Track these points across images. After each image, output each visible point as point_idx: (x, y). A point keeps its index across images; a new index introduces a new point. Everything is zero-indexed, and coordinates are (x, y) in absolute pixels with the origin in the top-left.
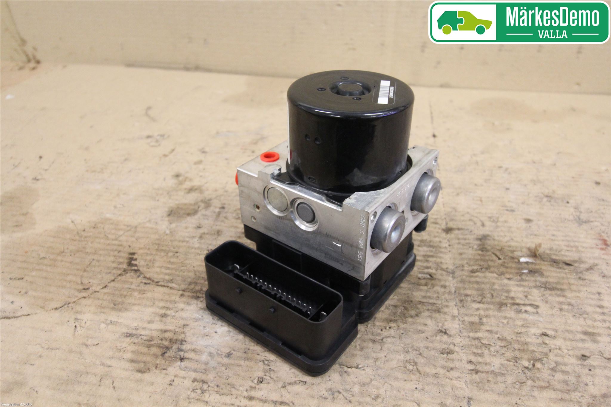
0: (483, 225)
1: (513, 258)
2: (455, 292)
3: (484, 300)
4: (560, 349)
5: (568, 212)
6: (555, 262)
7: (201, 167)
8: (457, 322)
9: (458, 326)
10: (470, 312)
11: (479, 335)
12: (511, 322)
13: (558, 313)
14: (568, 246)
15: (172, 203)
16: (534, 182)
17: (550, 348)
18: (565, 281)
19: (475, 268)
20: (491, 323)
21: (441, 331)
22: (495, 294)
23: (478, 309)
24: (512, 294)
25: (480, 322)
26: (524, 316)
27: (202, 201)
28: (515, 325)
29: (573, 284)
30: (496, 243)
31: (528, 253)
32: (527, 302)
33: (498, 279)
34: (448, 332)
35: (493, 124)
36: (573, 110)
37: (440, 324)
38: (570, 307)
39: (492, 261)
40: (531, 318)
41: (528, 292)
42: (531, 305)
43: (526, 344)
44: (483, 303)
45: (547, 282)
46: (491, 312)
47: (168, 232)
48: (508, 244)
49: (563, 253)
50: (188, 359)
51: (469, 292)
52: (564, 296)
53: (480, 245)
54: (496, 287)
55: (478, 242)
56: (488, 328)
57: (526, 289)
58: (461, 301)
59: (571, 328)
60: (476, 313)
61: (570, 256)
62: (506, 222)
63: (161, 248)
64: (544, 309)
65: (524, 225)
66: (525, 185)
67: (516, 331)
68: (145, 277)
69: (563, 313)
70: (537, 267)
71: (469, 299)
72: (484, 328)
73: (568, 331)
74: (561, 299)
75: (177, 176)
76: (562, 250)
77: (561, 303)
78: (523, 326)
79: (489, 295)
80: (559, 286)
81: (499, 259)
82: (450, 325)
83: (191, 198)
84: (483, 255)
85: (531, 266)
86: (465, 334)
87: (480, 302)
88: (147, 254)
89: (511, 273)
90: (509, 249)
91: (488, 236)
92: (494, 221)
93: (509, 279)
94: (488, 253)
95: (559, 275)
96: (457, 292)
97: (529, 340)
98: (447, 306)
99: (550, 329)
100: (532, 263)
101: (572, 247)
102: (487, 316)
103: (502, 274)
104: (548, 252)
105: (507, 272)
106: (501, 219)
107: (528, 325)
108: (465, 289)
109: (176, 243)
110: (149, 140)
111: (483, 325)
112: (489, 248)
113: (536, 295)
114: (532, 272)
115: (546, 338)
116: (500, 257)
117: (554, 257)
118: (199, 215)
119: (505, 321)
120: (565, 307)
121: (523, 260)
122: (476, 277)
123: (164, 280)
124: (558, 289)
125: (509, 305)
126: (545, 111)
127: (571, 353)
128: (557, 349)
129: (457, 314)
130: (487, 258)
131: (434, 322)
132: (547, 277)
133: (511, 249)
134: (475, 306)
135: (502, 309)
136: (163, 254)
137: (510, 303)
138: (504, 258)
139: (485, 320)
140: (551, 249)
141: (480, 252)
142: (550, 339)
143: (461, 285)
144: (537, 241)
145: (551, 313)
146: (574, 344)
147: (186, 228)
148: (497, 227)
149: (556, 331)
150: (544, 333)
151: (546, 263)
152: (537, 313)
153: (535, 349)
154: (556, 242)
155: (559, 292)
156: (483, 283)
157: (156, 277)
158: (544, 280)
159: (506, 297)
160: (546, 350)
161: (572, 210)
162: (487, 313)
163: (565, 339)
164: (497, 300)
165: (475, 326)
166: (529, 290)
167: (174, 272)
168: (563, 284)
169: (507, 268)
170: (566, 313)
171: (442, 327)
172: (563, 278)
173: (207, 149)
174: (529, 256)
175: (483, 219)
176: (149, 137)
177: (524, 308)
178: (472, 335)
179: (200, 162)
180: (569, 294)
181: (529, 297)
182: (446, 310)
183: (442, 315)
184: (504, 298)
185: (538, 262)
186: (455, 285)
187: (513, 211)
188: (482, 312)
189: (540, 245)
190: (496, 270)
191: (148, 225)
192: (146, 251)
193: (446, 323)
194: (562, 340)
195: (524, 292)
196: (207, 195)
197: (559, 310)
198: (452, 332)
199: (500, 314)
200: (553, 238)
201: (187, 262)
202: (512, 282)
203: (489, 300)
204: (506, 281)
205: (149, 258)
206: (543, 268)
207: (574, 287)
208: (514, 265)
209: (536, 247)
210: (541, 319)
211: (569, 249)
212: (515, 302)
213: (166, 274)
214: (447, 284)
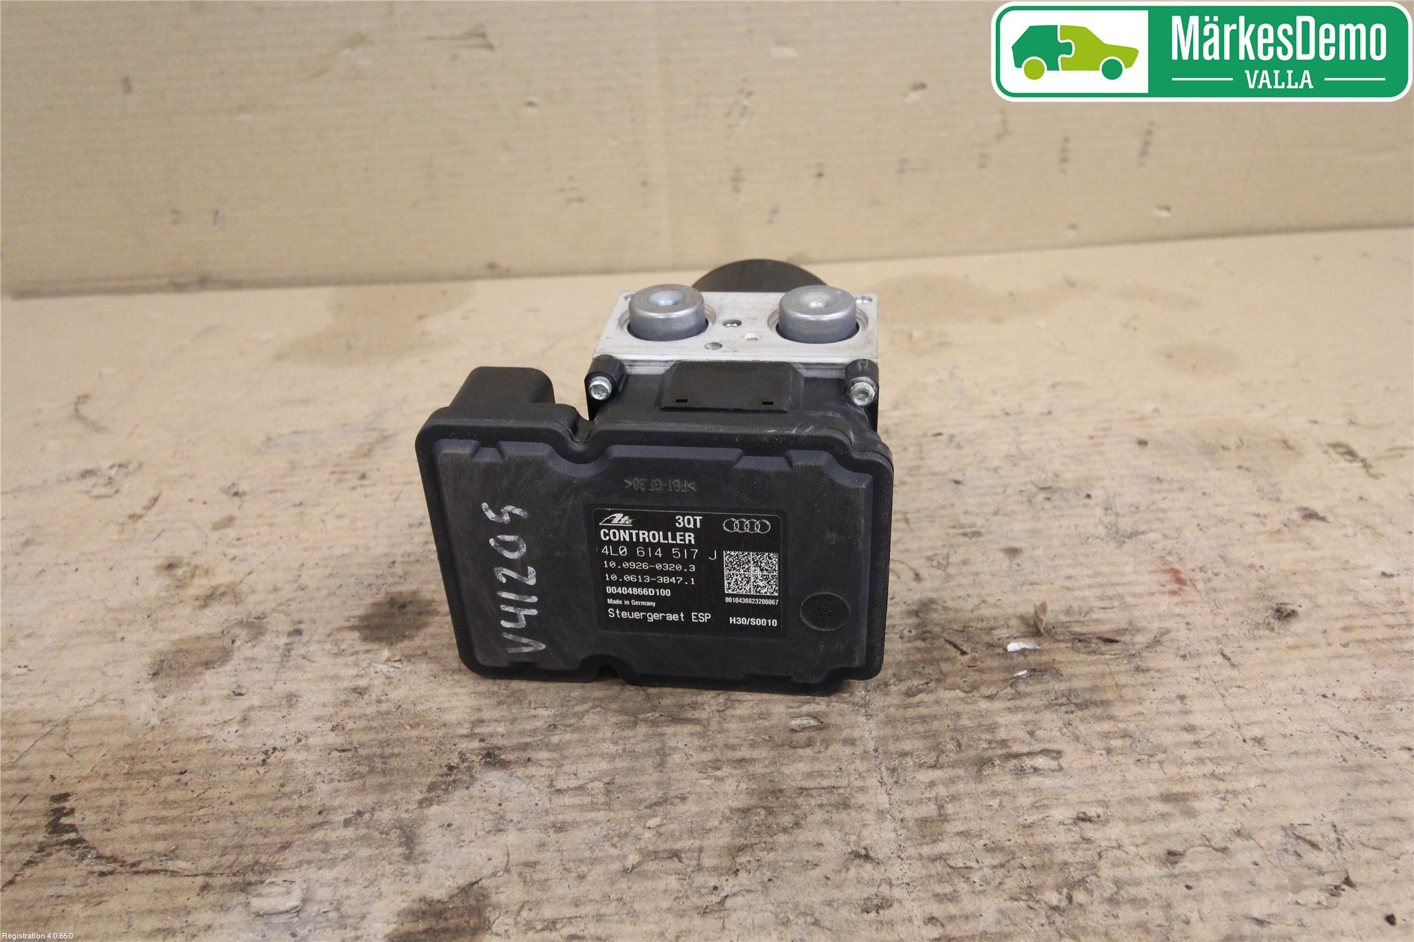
0: (917, 577)
1: (990, 646)
2: (876, 750)
3: (943, 759)
4: (1120, 847)
5: (1092, 520)
6: (1080, 640)
7: (231, 533)
8: (889, 824)
9: (893, 835)
10: (916, 794)
11: (943, 847)
12: (1006, 801)
13: (1104, 760)
14: (1101, 598)
15: (161, 642)
16: (1013, 460)
17: (1098, 850)
18: (1109, 681)
19: (915, 682)
20: (965, 813)
21: (857, 855)
22: (964, 741)
23: (932, 784)
24: (1002, 734)
25: (940, 815)
26: (1034, 781)
27: (242, 624)
28: (1016, 809)
29: (1125, 686)
30: (951, 615)
31: (1023, 628)
32: (1037, 747)
33: (967, 703)
34: (872, 854)
35: (910, 336)
36: (1072, 284)
37: (853, 838)
38: (1128, 741)
39: (948, 659)
40: (1047, 783)
41: (1034, 723)
42: (1045, 752)
43: (1047, 849)
44: (942, 767)
45: (1070, 690)
46: (961, 787)
47: (155, 720)
48: (976, 613)
49: (1094, 616)
51: (907, 746)
52: (1110, 718)
53: (917, 626)
54: (964, 721)
55: (913, 620)
56: (961, 827)
57: (1029, 717)
58: (893, 771)
59: (1135, 793)
60: (927, 795)
61: (1110, 620)
62: (965, 562)
63: (138, 768)
64: (1073, 757)
65: (1004, 562)
66: (995, 470)
67: (1021, 821)
68: (99, 857)
69: (1115, 759)
70: (1045, 658)
71: (909, 761)
72: (950, 828)
73: (1130, 800)
74: (1106, 726)
75: (171, 566)
76: (1091, 610)
77: (1106, 736)
78: (1035, 806)
79: (951, 746)
80: (1096, 697)
81: (963, 653)
82: (876, 837)
83: (213, 619)
84: (927, 650)
85: (1032, 659)
86: (912, 851)
87: (933, 767)
88: (101, 790)
89: (992, 683)
90: (980, 625)
91: (932, 601)
92: (939, 566)
93: (990, 698)
94: (937, 643)
95: (1093, 669)
96: (880, 750)
97: (1050, 839)
98: (862, 789)
99: (1093, 802)
100: (1035, 650)
101: (1110, 598)
102: (954, 798)
103: (975, 687)
104: (1063, 618)
105: (983, 683)
106: (953, 559)
107: (1045, 802)
108: (898, 739)
109: (179, 748)
110: (90, 481)
111: (948, 821)
112: (937, 629)
113: (1051, 726)
114: (1037, 672)
115: (1088, 825)
116: (964, 649)
117: (1077, 629)
118: (237, 658)
119: (995, 803)
120: (1116, 743)
121: (1013, 646)
122: (918, 704)
123: (152, 855)
124: (1095, 704)
125: (997, 762)
126: (1011, 294)
127: (1143, 851)
128: (1113, 847)
129: (888, 806)
130: (936, 654)
131: (838, 835)
132: (1071, 677)
133: (985, 625)
134: (926, 776)
135: (985, 773)
136: (144, 783)
137: (999, 757)
138: (974, 650)
139: (950, 809)
140: (1068, 612)
141: (919, 644)
142: (1096, 826)
143: (888, 731)
144: (1037, 597)
145: (1089, 763)
146: (1148, 828)
147: (204, 702)
148: (948, 577)
149: (1105, 804)
150: (1082, 815)
151: (1063, 645)
152: (1061, 769)
153: (1066, 856)
154: (1078, 594)
155: (1099, 711)
156: (935, 717)
157: (131, 852)
158: (1063, 686)
159: (990, 742)
160: (1091, 854)
161: (1099, 512)
162: (953, 789)
163: (1127, 821)
164: (972, 753)
165: (929, 828)
166: (1036, 717)
167: (178, 827)
168: (1104, 690)
169: (982, 671)
170: (1120, 758)
171: (857, 843)
172: (1103, 676)
173: (243, 486)
174: (1024, 636)
175: (916, 564)
176: (86, 474)
177: (1028, 762)
178: (926, 850)
179: (229, 521)
180: (1119, 711)
181: (1039, 733)
182: (861, 799)
183: (853, 813)
184: (985, 746)
185: (1046, 645)
186: (874, 733)
187: (978, 534)
188: (942, 790)
189: (1043, 608)
190: (959, 681)
191: (99, 710)
192: (96, 784)
193: (865, 833)
194: (1121, 825)
195: (1026, 723)
196: (252, 605)
197: (1104, 752)
198: (881, 853)
199: (981, 788)
200: (1068, 584)
201: (210, 793)
202: (997, 705)
203: (953, 756)
204: (984, 705)
205: (106, 801)
206: (1058, 657)
207: (1128, 693)
208: (995, 663)
209: (1036, 613)
210: (1070, 783)
211: (1106, 604)
212: (1010, 751)
213: (157, 838)
214: (856, 733)
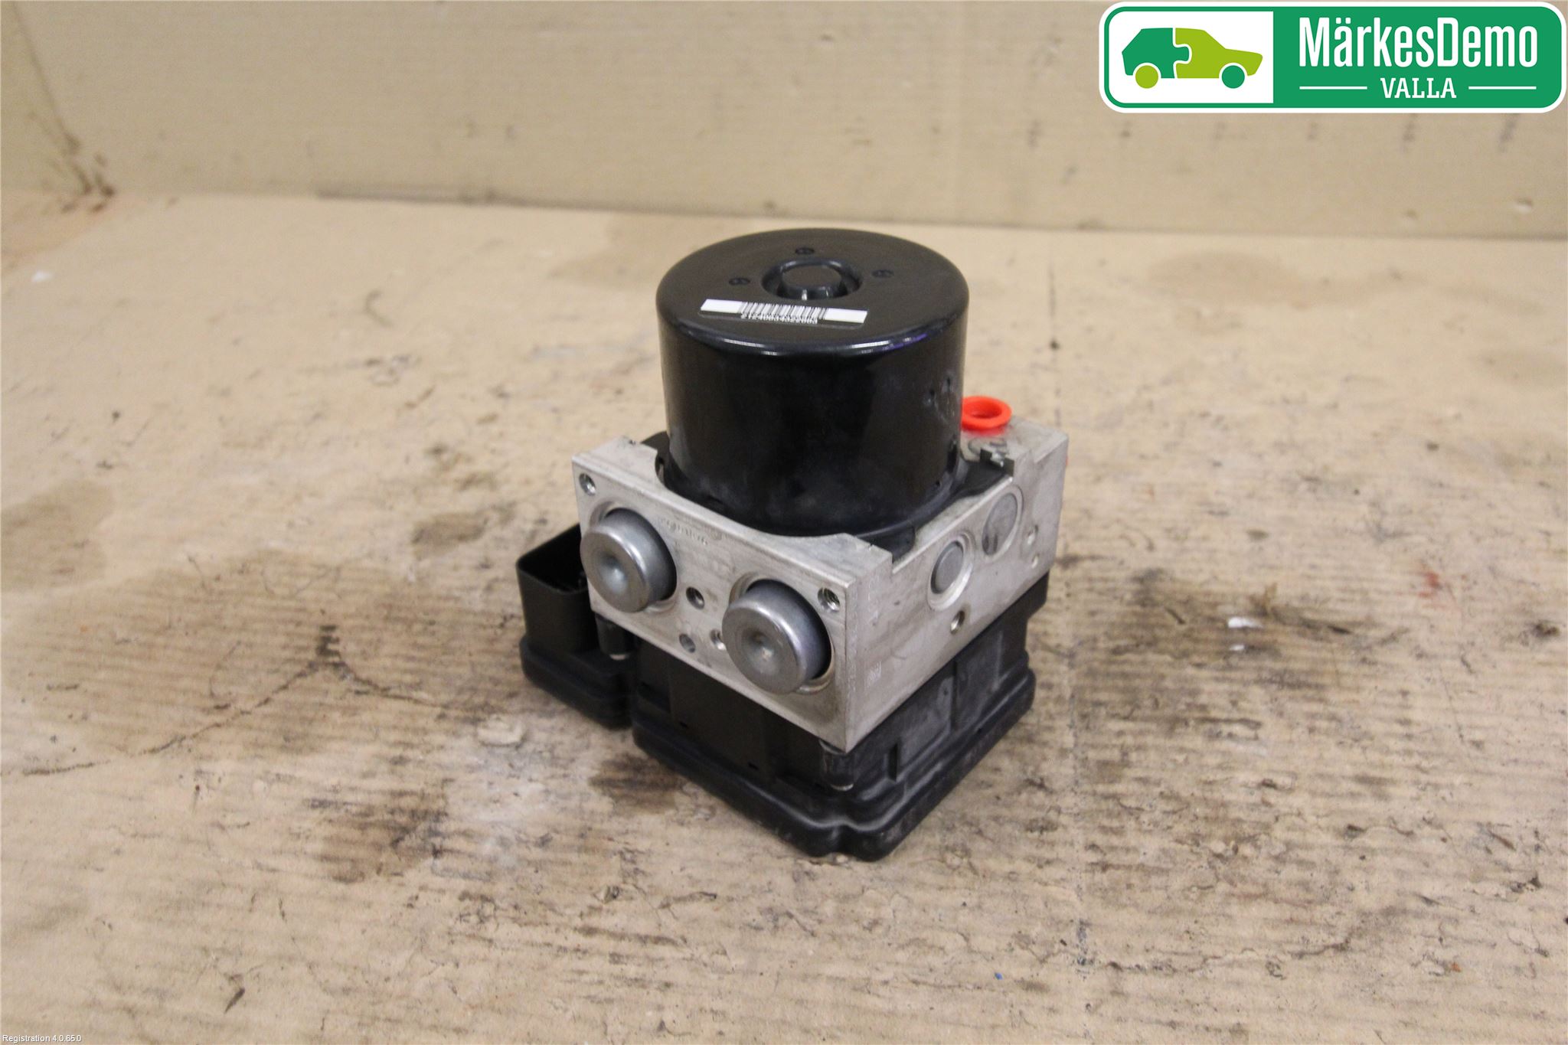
0: (1151, 547)
1: (1212, 619)
2: (1073, 696)
3: (1137, 713)
4: (1299, 814)
5: (1355, 515)
6: (1309, 627)
7: (494, 429)
8: (1070, 761)
9: (1072, 772)
10: (1104, 740)
11: (1119, 788)
12: (1192, 758)
13: (1305, 737)
14: (1344, 590)
15: (422, 515)
16: (1281, 447)
17: (1277, 814)
18: (1330, 667)
19: (1122, 643)
20: (1148, 763)
21: (1031, 783)
22: (1161, 702)
23: (1120, 733)
24: (1203, 699)
25: (1123, 760)
26: (1226, 745)
27: (494, 508)
28: (1201, 767)
29: (1348, 674)
30: (1178, 586)
31: (1250, 607)
32: (1236, 715)
33: (1174, 667)
34: (1047, 784)
35: (1198, 315)
36: (1397, 276)
37: (1031, 769)
38: (1334, 724)
39: (1164, 626)
40: (1240, 749)
41: (1239, 694)
42: (1244, 721)
43: (1224, 805)
44: (1134, 720)
45: (1285, 671)
46: (1149, 740)
47: (412, 578)
48: (1206, 588)
49: (1331, 605)
50: (451, 851)
51: (1103, 696)
52: (1321, 700)
53: (1139, 592)
54: (1168, 683)
55: (1136, 586)
56: (1140, 773)
57: (1236, 688)
58: (1084, 716)
59: (1329, 770)
60: (1114, 741)
61: (1345, 612)
62: (1205, 538)
63: (395, 613)
64: (1272, 729)
65: (1245, 544)
66: (1260, 456)
67: (1204, 777)
68: (357, 679)
69: (1317, 738)
70: (1267, 638)
71: (1103, 711)
72: (1130, 773)
73: (1321, 776)
74: (1315, 707)
75: (437, 451)
76: (1326, 600)
77: (1313, 716)
78: (1220, 767)
79: (1148, 703)
80: (1311, 680)
81: (1181, 622)
82: (1054, 770)
83: (470, 501)
84: (1145, 615)
85: (1252, 637)
86: (1087, 787)
87: (1126, 718)
88: (363, 628)
89: (1204, 653)
90: (1206, 599)
91: (1160, 571)
92: (1177, 539)
93: (1199, 666)
94: (1157, 610)
95: (1315, 654)
96: (1077, 696)
97: (1229, 797)
98: (1050, 729)
99: (1282, 772)
100: (1256, 630)
101: (1353, 592)
102: (1139, 748)
103: (1185, 654)
104: (1296, 604)
105: (1195, 651)
106: (1193, 534)
107: (1232, 765)
108: (1095, 689)
109: (430, 603)
110: (374, 370)
111: (1130, 767)
112: (1159, 598)
113: (1257, 700)
114: (1252, 649)
115: (1271, 791)
116: (1184, 617)
117: (1309, 615)
118: (487, 538)
119: (1181, 758)
120: (1323, 724)
121: (1235, 623)
122: (1124, 662)
123: (400, 684)
124: (1309, 686)
125: (1192, 723)
126: (1326, 282)
127: (1323, 822)
128: (1292, 814)
129: (1072, 746)
130: (1153, 620)
131: (1017, 764)
132: (1289, 659)
133: (1211, 599)
134: (1116, 725)
135: (1178, 731)
136: (399, 627)
137: (1196, 719)
138: (1193, 621)
139: (1133, 756)
140: (1304, 598)
141: (1138, 609)
142: (1280, 794)
143: (1087, 682)
144: (1269, 580)
145: (1288, 737)
146: (1334, 803)
147: (456, 568)
148: (1184, 550)
149: (1294, 775)
150: (1269, 782)
151: (1289, 629)
152: (1256, 738)
153: (1242, 815)
154: (1319, 583)
155: (1311, 693)
156: (1138, 676)
157: (382, 678)
158: (1278, 666)
159: (1189, 705)
160: (1267, 817)
161: (1364, 509)
162: (1141, 740)
163: (1313, 794)
164: (1168, 712)
165: (1108, 770)
166: (1243, 690)
167: (423, 666)
168: (1321, 674)
169: (1197, 641)
170: (1323, 738)
171: (1034, 773)
172: (1325, 662)
173: (509, 388)
174: (1250, 614)
175: (1153, 533)
176: (371, 363)
177: (1225, 729)
178: (1101, 788)
179: (492, 418)
180: (1333, 696)
181: (1243, 704)
182: (1046, 736)
183: (1036, 748)
184: (1183, 707)
185: (1271, 626)
186: (1074, 682)
187: (1223, 514)
188: (1129, 740)
189: (1273, 588)
190: (1171, 647)
191: (367, 563)
192: (359, 621)
193: (1045, 766)
194: (1307, 796)
195: (1231, 694)
196: (505, 493)
197: (1307, 732)
198: (1057, 785)
199: (1169, 743)
200: (1312, 573)
201: (455, 644)
202: (1204, 673)
203: (1148, 712)
204: (1190, 671)
205: (367, 636)
206: (1281, 639)
207: (1347, 681)
208: (1213, 636)
209: (1266, 592)
210: (1263, 752)
211: (1347, 596)
212: (1207, 715)
213: (405, 671)
214: (1055, 680)
